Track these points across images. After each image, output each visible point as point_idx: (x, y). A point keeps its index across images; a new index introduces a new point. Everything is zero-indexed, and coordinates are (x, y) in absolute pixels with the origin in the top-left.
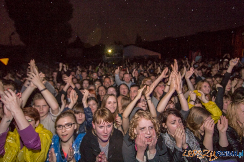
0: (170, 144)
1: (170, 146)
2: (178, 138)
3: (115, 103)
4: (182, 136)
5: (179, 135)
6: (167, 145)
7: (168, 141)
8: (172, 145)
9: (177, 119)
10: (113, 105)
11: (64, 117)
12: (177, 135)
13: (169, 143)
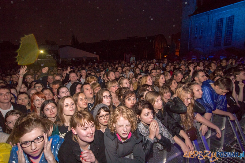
0: (145, 132)
1: (144, 134)
2: (152, 131)
3: (73, 104)
4: (155, 129)
5: (153, 128)
6: (141, 133)
7: (143, 129)
8: (146, 133)
9: (150, 111)
10: (72, 107)
11: (30, 131)
12: (152, 129)
13: (143, 131)
